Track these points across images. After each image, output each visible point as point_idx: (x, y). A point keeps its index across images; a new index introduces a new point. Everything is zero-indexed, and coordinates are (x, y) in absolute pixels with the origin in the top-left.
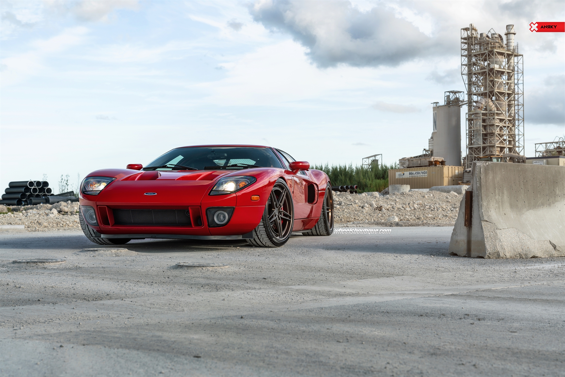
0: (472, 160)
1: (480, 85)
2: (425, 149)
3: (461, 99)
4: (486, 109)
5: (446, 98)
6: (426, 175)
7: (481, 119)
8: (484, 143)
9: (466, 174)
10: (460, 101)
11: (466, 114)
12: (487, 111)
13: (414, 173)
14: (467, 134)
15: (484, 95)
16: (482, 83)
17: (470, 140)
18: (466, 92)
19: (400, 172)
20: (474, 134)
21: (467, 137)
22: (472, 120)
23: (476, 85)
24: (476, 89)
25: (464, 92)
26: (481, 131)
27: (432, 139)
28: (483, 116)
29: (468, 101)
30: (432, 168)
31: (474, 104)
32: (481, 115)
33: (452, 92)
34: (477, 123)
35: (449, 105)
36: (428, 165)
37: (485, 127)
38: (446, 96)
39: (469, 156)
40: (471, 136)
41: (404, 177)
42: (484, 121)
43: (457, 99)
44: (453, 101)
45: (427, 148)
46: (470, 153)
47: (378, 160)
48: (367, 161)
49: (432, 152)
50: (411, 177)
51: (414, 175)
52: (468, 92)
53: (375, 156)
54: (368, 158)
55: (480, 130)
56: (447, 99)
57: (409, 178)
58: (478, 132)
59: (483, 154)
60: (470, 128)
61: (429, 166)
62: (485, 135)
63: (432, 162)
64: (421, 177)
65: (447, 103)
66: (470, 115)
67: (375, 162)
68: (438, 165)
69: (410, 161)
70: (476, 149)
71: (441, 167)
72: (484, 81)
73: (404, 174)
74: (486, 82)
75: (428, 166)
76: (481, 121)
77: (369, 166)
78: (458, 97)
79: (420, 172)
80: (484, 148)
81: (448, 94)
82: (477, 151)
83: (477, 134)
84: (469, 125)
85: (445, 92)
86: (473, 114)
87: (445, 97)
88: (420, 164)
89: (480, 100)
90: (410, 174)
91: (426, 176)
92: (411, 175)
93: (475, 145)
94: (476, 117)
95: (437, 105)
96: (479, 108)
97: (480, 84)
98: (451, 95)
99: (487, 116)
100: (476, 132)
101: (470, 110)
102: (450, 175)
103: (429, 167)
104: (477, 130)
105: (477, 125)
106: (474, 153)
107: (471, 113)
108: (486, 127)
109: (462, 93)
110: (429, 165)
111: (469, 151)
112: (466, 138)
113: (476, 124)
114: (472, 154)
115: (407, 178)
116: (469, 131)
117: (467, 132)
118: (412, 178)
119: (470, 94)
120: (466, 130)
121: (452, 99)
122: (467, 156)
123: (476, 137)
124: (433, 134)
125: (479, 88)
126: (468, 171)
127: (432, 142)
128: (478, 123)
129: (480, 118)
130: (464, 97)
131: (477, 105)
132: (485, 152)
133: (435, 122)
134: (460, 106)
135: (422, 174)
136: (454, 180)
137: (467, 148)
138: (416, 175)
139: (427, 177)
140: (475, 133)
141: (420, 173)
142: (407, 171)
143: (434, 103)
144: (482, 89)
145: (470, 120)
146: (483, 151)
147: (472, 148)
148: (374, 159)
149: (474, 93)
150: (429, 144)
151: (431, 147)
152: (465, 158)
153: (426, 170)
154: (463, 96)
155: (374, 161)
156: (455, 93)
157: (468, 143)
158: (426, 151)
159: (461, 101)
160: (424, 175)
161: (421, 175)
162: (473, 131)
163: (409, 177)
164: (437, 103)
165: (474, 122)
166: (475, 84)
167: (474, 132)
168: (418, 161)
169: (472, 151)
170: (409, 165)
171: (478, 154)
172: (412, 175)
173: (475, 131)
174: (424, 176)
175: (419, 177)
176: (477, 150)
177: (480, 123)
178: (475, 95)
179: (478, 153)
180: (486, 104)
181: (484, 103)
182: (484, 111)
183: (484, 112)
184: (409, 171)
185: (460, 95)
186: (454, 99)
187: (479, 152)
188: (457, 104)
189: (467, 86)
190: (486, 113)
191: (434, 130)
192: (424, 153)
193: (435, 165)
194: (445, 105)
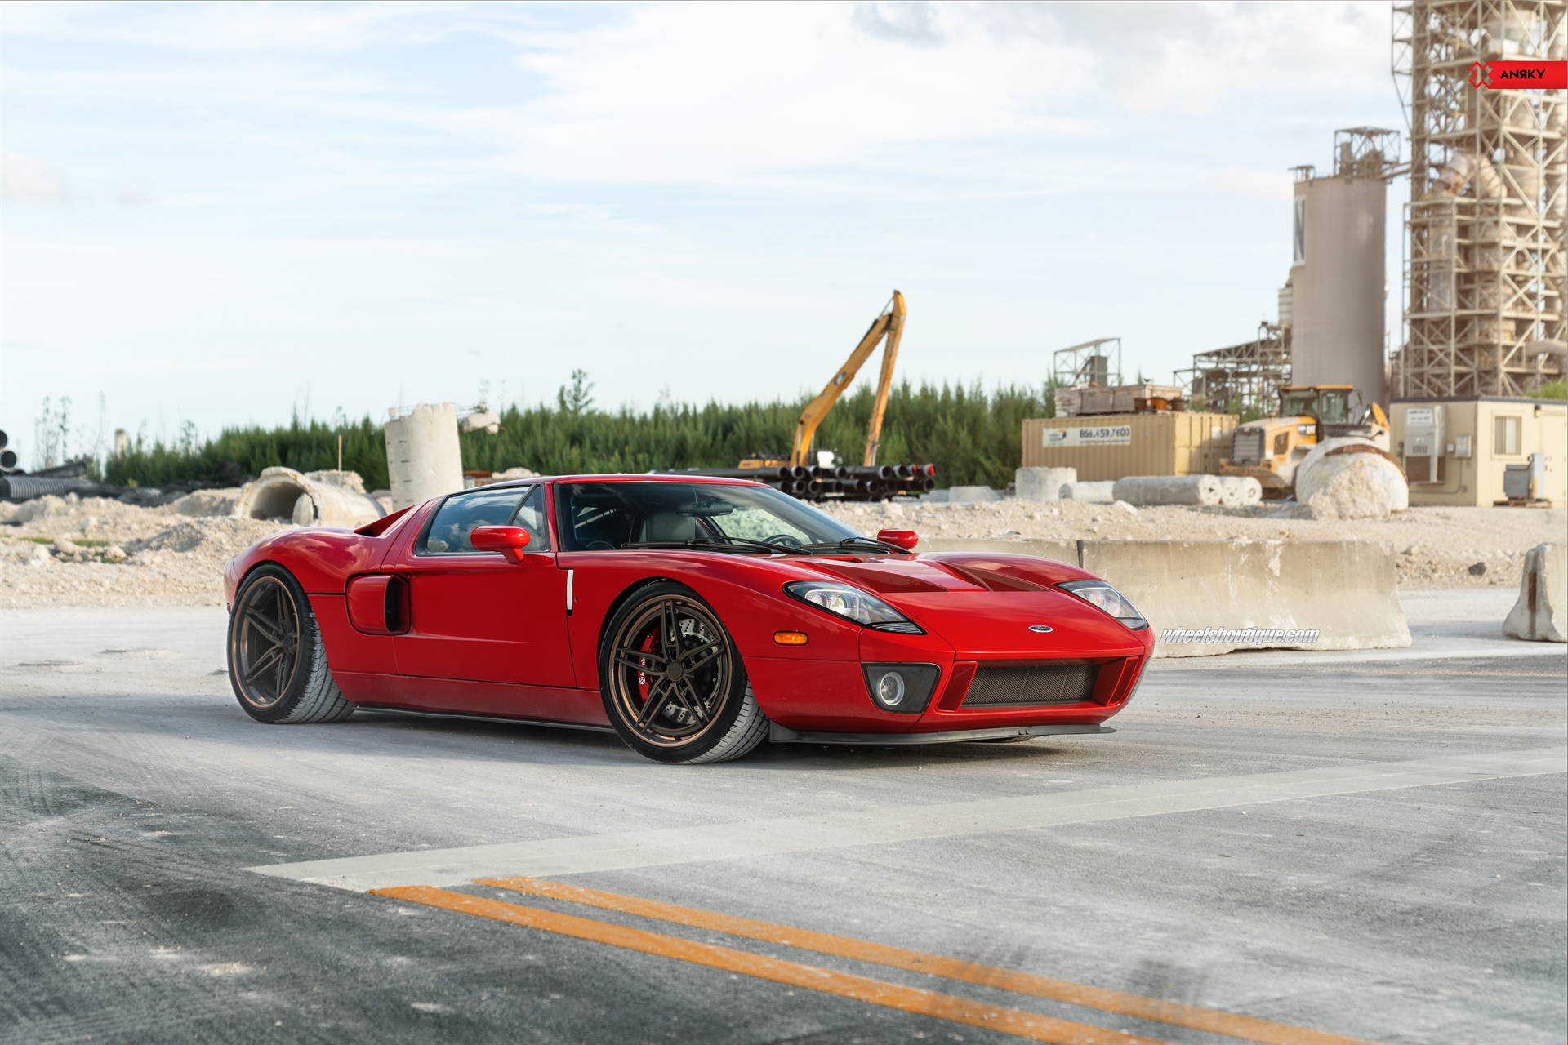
0: (1422, 360)
1: (1453, 111)
2: (1264, 324)
3: (1389, 157)
4: (1471, 192)
5: (1338, 151)
6: (1126, 438)
7: (1454, 224)
8: (1462, 306)
9: (1241, 439)
10: (1386, 163)
11: (1405, 206)
12: (1474, 196)
13: (1094, 433)
14: (1404, 274)
15: (1464, 143)
16: (1462, 104)
17: (1418, 294)
18: (1406, 133)
19: (1054, 427)
20: (1428, 275)
21: (1408, 283)
22: (1424, 227)
23: (1438, 108)
24: (1438, 124)
25: (1398, 133)
26: (1454, 264)
27: (1288, 291)
28: (1460, 213)
29: (1413, 163)
30: (1144, 418)
31: (1433, 173)
32: (1454, 210)
33: (1359, 132)
34: (1440, 237)
35: (1349, 177)
36: (1132, 408)
37: (1466, 252)
38: (1338, 143)
39: (1412, 347)
40: (1421, 281)
41: (1066, 443)
42: (1463, 230)
43: (1376, 158)
44: (1361, 162)
45: (1274, 320)
46: (1416, 340)
47: (1105, 359)
48: (1071, 362)
49: (1288, 332)
50: (1085, 445)
51: (1092, 439)
52: (1412, 132)
53: (1097, 343)
54: (1074, 349)
55: (1449, 262)
56: (1342, 154)
57: (1081, 448)
58: (1441, 268)
59: (1459, 341)
60: (1416, 253)
61: (1136, 412)
62: (1466, 278)
63: (1145, 401)
64: (1114, 444)
65: (1341, 169)
66: (1417, 211)
67: (1097, 364)
68: (1160, 412)
69: (1085, 396)
70: (1437, 323)
71: (1168, 417)
72: (1466, 97)
73: (1065, 435)
74: (1472, 99)
75: (1133, 413)
76: (1454, 230)
77: (1078, 376)
78: (1379, 148)
79: (1110, 429)
80: (1462, 323)
81: (1346, 137)
82: (1437, 332)
83: (1437, 276)
84: (1414, 244)
85: (1336, 133)
86: (1427, 208)
87: (1336, 147)
88: (1113, 406)
89: (1453, 159)
90: (1082, 434)
91: (1128, 443)
92: (1084, 439)
93: (1435, 311)
94: (1437, 219)
95: (1307, 176)
96: (1447, 187)
97: (1453, 105)
98: (1357, 141)
99: (1473, 214)
100: (1435, 268)
101: (1417, 194)
102: (1196, 442)
103: (1135, 417)
104: (1440, 261)
105: (1440, 245)
106: (1429, 337)
107: (1421, 203)
108: (1471, 253)
109: (1392, 136)
110: (1137, 409)
111: (1411, 330)
112: (1404, 287)
113: (1438, 243)
114: (1421, 343)
115: (1074, 449)
116: (1412, 265)
117: (1408, 266)
118: (1087, 447)
119: (1419, 139)
120: (1404, 261)
121: (1358, 157)
122: (1406, 348)
123: (1437, 285)
124: (1294, 271)
125: (1449, 120)
126: (1247, 430)
127: (1290, 299)
128: (1444, 238)
129: (1451, 221)
130: (1399, 150)
131: (1443, 178)
132: (1465, 335)
133: (1299, 233)
134: (1384, 180)
135: (1115, 437)
136: (1206, 456)
137: (1404, 320)
138: (1098, 439)
139: (1130, 447)
140: (1432, 271)
141: (1111, 432)
142: (1074, 426)
143: (1302, 168)
144: (1462, 122)
145: (1418, 228)
146: (1458, 331)
147: (1422, 320)
148: (1093, 354)
149: (1433, 138)
150: (1280, 304)
151: (1285, 317)
152: (1398, 354)
153: (1127, 424)
154: (1395, 145)
155: (1092, 360)
156: (1371, 134)
157: (1407, 303)
158: (1271, 329)
159: (1391, 163)
160: (1120, 438)
161: (1114, 439)
162: (1428, 263)
163: (1078, 444)
164: (1307, 168)
165: (1431, 233)
166: (1435, 104)
167: (1428, 268)
168: (1108, 397)
169: (1422, 332)
170: (1081, 408)
171: (1441, 342)
172: (1089, 439)
173: (1432, 266)
174: (1120, 443)
175: (1107, 444)
176: (1438, 327)
177: (1450, 238)
178: (1436, 142)
179: (1442, 337)
180: (1473, 174)
181: (1463, 170)
182: (1464, 196)
183: (1465, 201)
184: (1081, 426)
185: (1385, 143)
186: (1367, 156)
187: (1445, 336)
188: (1376, 171)
189: (1409, 111)
190: (1472, 206)
191: (1295, 258)
192: (1264, 335)
193: (1154, 410)
194: (1335, 177)
